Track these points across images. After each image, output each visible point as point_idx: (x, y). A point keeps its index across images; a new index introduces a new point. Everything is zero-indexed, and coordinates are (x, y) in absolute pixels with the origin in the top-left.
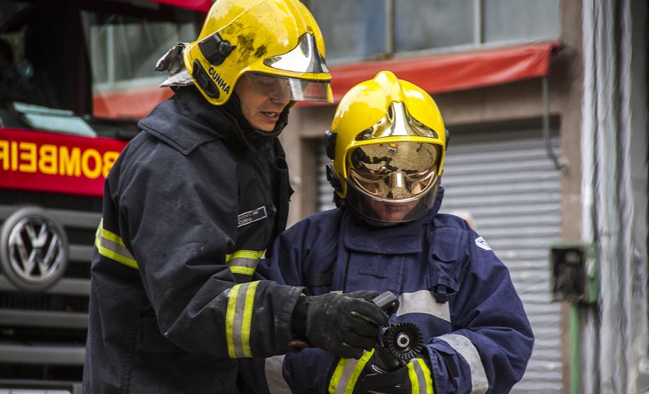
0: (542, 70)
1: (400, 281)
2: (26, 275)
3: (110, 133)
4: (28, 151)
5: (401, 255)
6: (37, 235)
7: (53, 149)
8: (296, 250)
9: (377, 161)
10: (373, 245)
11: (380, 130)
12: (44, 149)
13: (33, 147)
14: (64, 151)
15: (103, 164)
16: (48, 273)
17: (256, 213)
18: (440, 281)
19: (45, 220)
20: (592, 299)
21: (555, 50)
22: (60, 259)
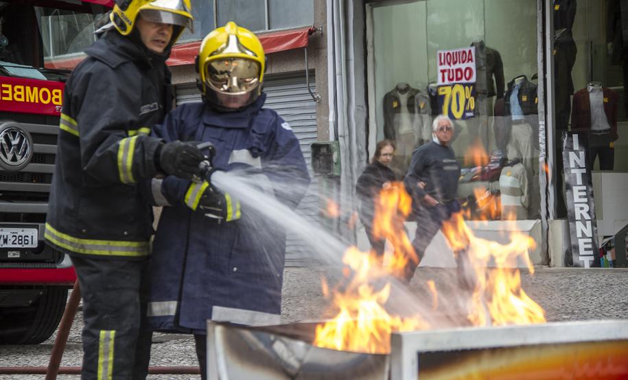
0: (304, 43)
1: (232, 143)
2: (8, 161)
3: (55, 79)
4: (7, 89)
5: (235, 129)
6: (14, 139)
7: (22, 87)
8: (176, 120)
9: (222, 73)
10: (218, 121)
11: (222, 50)
12: (16, 87)
13: (10, 86)
14: (28, 88)
15: (52, 96)
16: (21, 160)
17: (152, 106)
18: (254, 145)
19: (19, 129)
20: (336, 174)
21: (311, 32)
22: (28, 151)
